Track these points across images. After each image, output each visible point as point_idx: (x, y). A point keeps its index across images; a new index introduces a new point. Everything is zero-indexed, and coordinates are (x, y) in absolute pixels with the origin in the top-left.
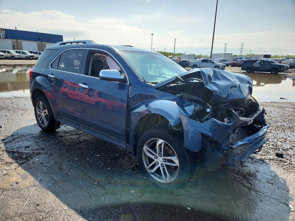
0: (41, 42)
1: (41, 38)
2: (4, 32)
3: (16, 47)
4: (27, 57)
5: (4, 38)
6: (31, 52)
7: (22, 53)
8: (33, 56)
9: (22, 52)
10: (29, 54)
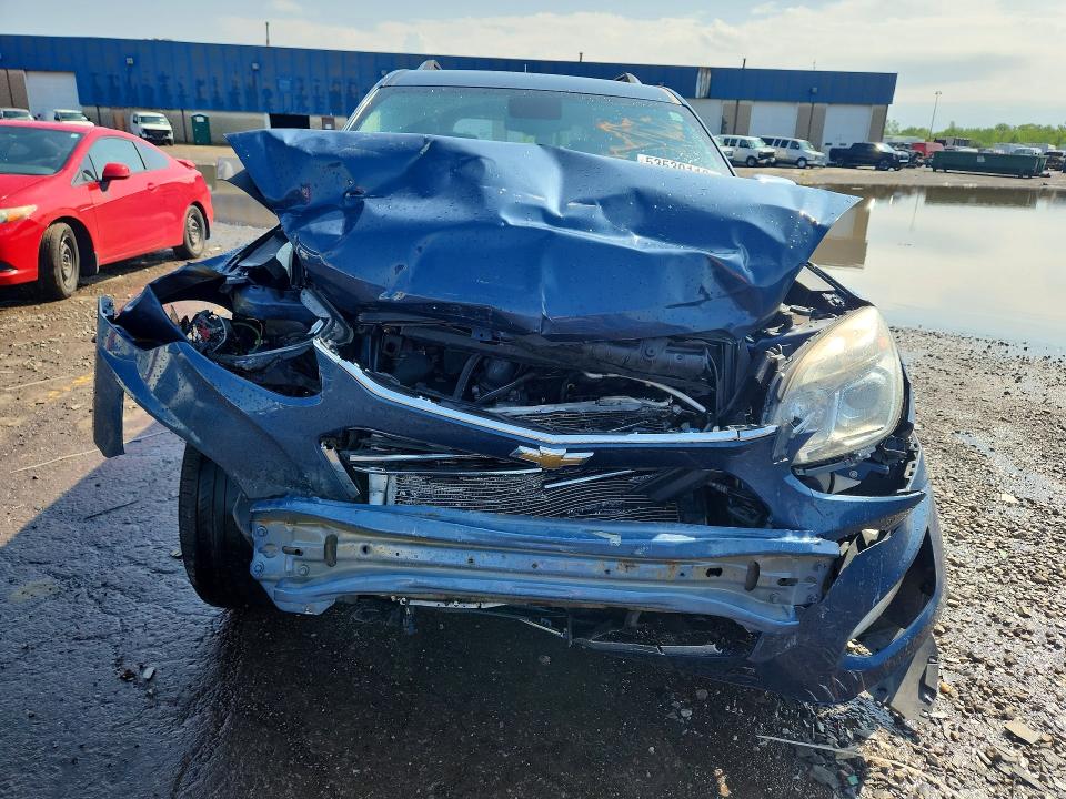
0: (810, 105)
1: (815, 90)
2: (709, 76)
3: (730, 126)
4: (750, 157)
5: (705, 98)
6: (768, 142)
7: (740, 146)
8: (771, 155)
9: (742, 141)
10: (761, 148)
